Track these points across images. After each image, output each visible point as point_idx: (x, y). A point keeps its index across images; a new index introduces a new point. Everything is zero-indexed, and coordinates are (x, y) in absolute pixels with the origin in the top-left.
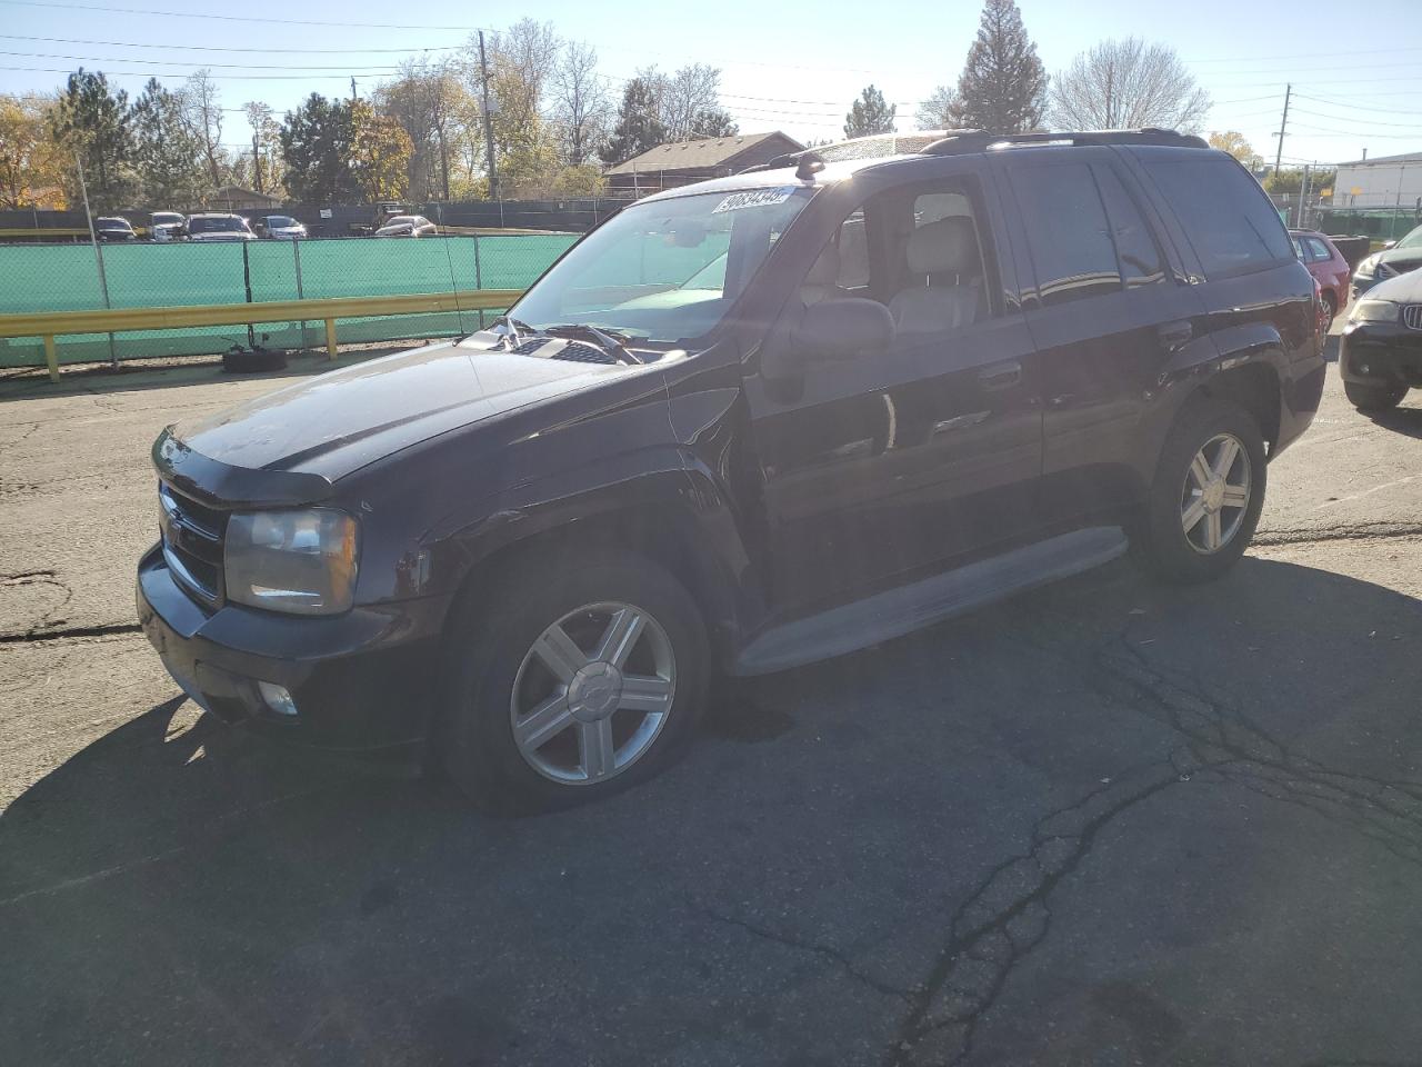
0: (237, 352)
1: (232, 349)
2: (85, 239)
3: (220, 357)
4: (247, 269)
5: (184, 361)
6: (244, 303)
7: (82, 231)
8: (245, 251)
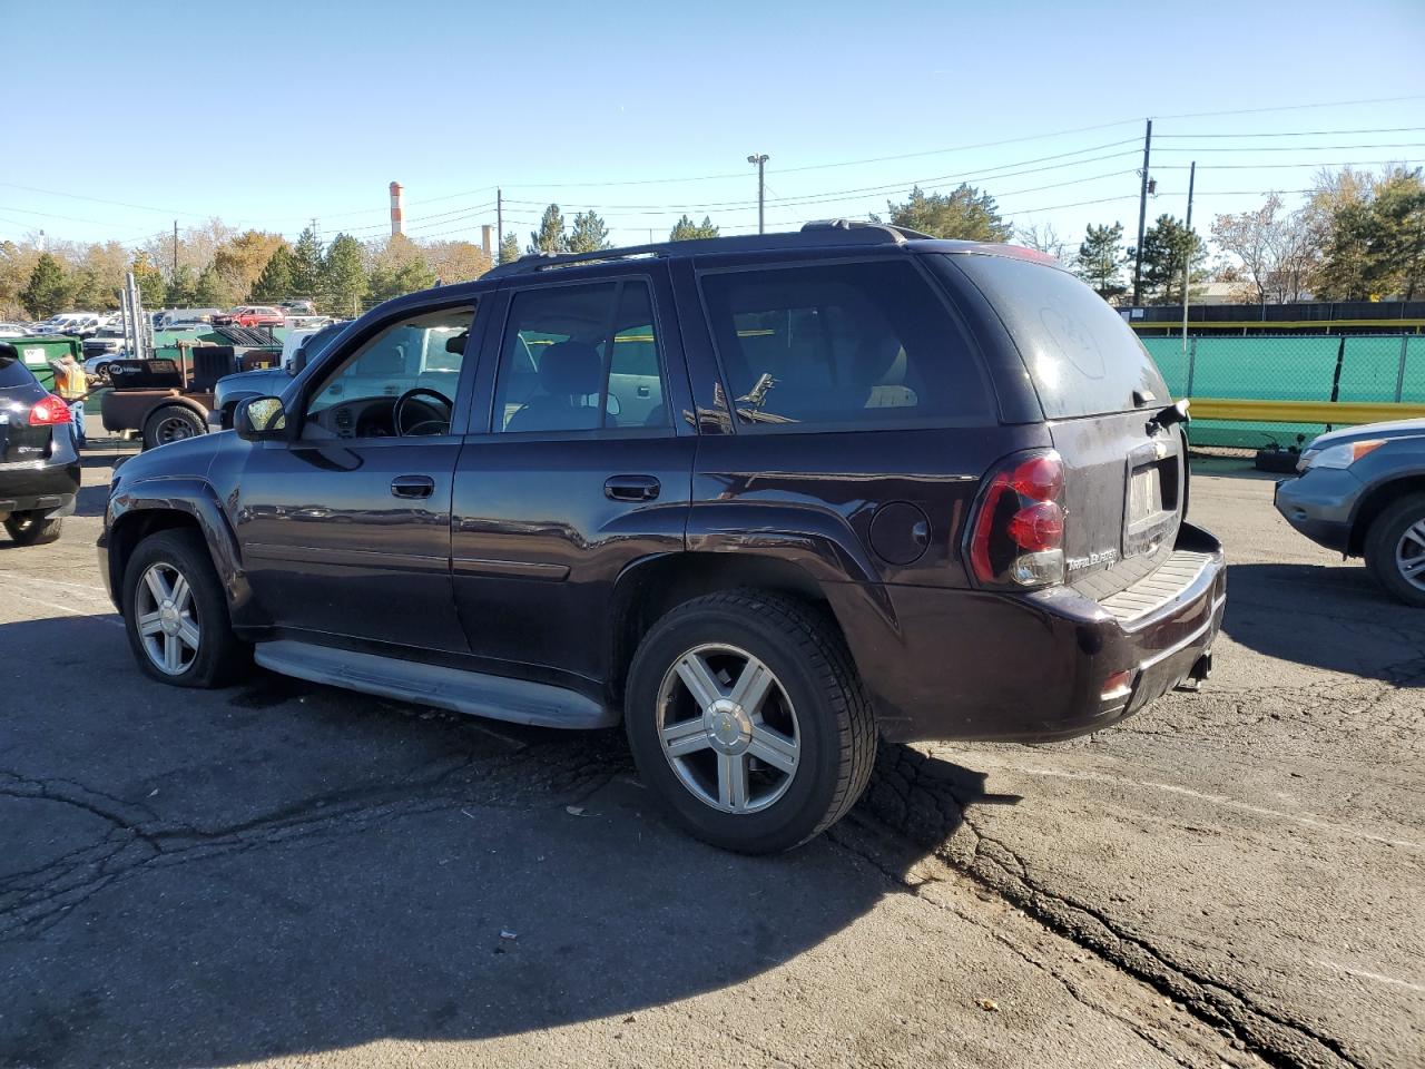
0: (1273, 451)
1: (1269, 446)
2: (1177, 332)
3: (1252, 453)
4: (1339, 367)
5: (1216, 451)
6: (1329, 403)
7: (1176, 325)
8: (1342, 347)
